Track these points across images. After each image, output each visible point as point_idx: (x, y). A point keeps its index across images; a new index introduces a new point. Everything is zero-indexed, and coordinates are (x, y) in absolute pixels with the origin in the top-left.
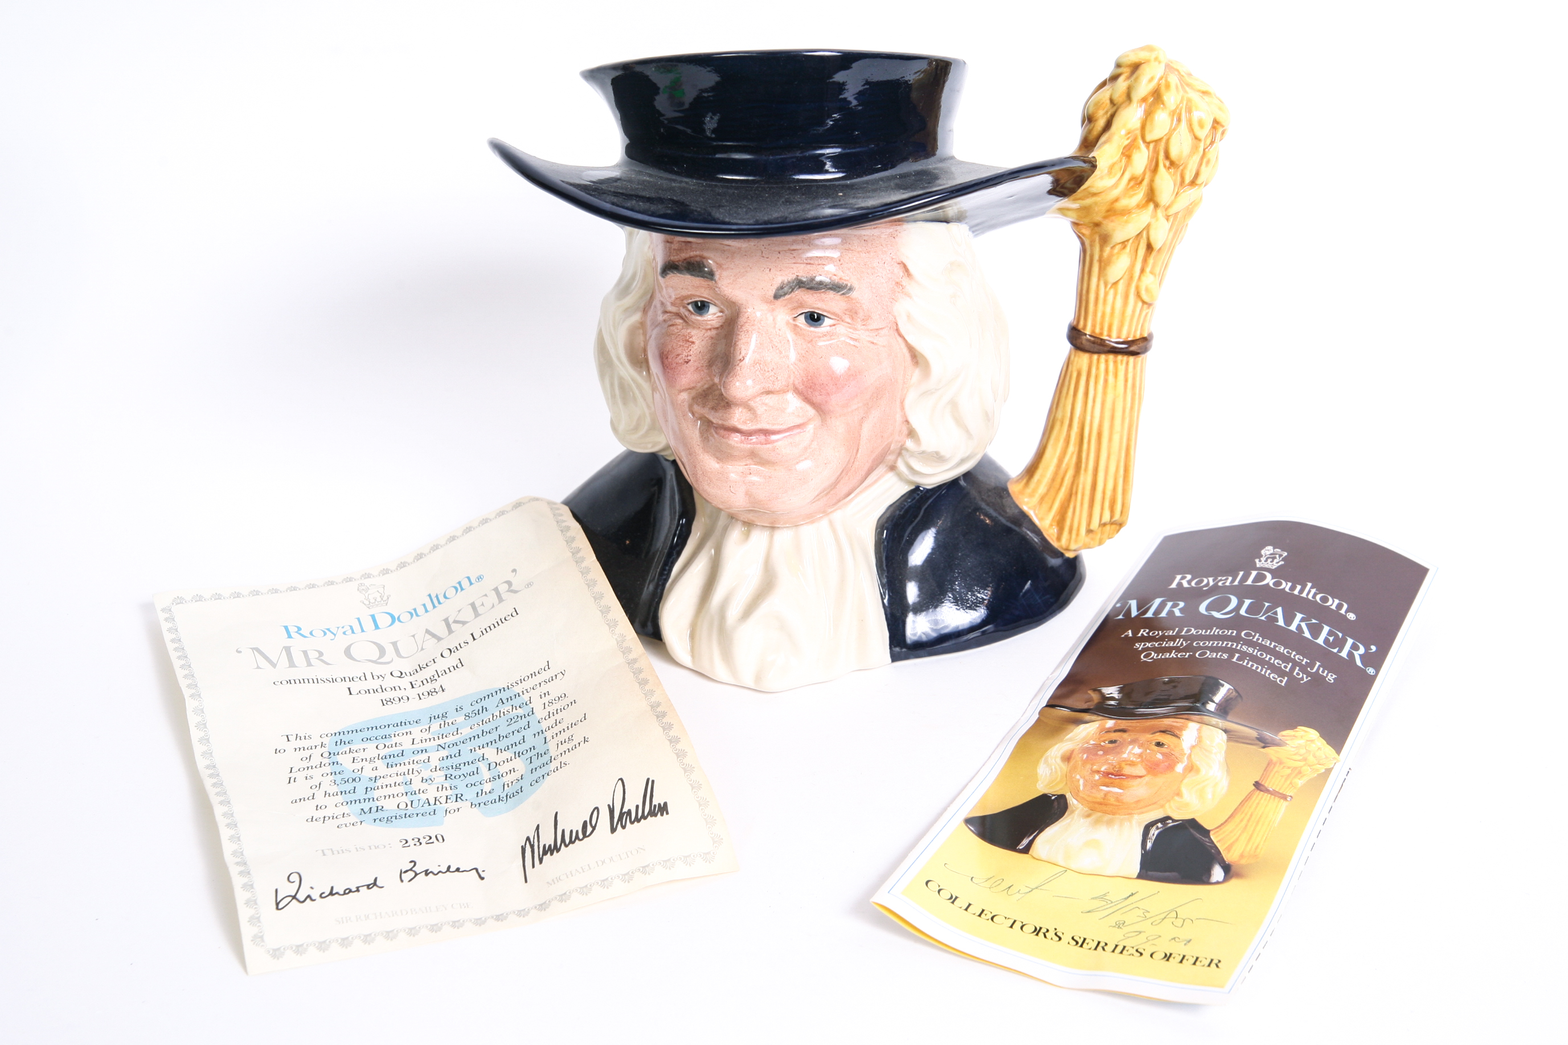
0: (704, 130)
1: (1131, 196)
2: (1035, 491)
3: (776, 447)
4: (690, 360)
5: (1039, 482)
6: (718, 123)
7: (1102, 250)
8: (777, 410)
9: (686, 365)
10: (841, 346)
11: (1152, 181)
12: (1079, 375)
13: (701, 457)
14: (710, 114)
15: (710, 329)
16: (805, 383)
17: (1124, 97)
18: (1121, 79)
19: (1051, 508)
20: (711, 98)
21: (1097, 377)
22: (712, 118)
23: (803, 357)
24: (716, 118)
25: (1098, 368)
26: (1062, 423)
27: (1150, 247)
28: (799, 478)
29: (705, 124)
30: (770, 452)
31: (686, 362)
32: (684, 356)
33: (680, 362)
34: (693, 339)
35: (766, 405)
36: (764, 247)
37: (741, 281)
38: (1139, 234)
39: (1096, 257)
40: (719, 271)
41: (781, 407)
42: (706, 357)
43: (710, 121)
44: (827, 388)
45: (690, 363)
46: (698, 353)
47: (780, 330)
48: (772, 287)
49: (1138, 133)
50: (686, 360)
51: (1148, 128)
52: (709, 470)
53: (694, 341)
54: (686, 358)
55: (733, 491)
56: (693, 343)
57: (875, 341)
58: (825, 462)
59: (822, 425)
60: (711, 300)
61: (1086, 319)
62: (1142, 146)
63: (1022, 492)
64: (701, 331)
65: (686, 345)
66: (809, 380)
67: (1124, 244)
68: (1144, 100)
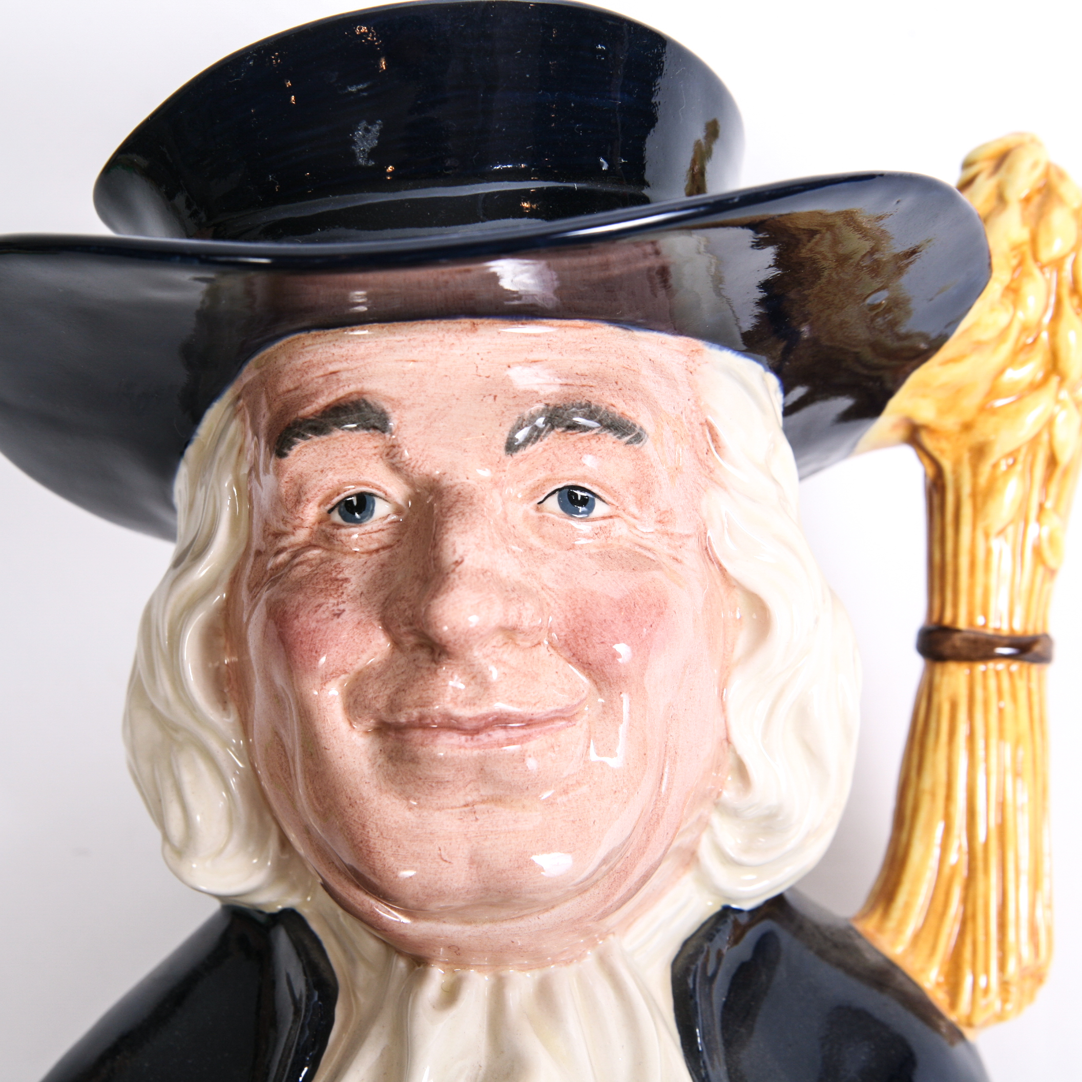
0: (353, 155)
1: (1023, 364)
2: (902, 922)
3: (526, 751)
4: (344, 611)
5: (908, 906)
6: (378, 139)
7: (975, 474)
8: (525, 675)
9: (336, 620)
10: (627, 556)
11: (1053, 334)
12: (954, 707)
13: (375, 804)
14: (363, 124)
15: (377, 551)
16: (571, 623)
17: (993, 202)
18: (980, 181)
19: (934, 948)
20: (365, 94)
21: (986, 703)
22: (367, 130)
23: (562, 575)
24: (376, 129)
25: (985, 688)
26: (933, 795)
27: (1052, 462)
28: (571, 818)
29: (354, 143)
30: (515, 764)
31: (335, 615)
32: (330, 605)
33: (324, 616)
34: (346, 574)
35: (505, 663)
36: (479, 358)
37: (441, 425)
38: (1034, 441)
39: (966, 490)
40: (398, 412)
41: (530, 670)
42: (375, 599)
43: (364, 137)
44: (613, 628)
45: (344, 616)
46: (358, 595)
47: (514, 527)
48: (502, 429)
49: (1027, 249)
50: (338, 612)
51: (1042, 240)
52: (394, 826)
53: (347, 576)
54: (335, 608)
55: (446, 858)
56: (346, 580)
57: (679, 557)
58: (614, 788)
59: (604, 712)
60: (379, 488)
61: (955, 605)
62: (1036, 271)
63: (880, 929)
64: (360, 558)
65: (332, 587)
66: (577, 616)
67: (1013, 455)
68: (1027, 200)
